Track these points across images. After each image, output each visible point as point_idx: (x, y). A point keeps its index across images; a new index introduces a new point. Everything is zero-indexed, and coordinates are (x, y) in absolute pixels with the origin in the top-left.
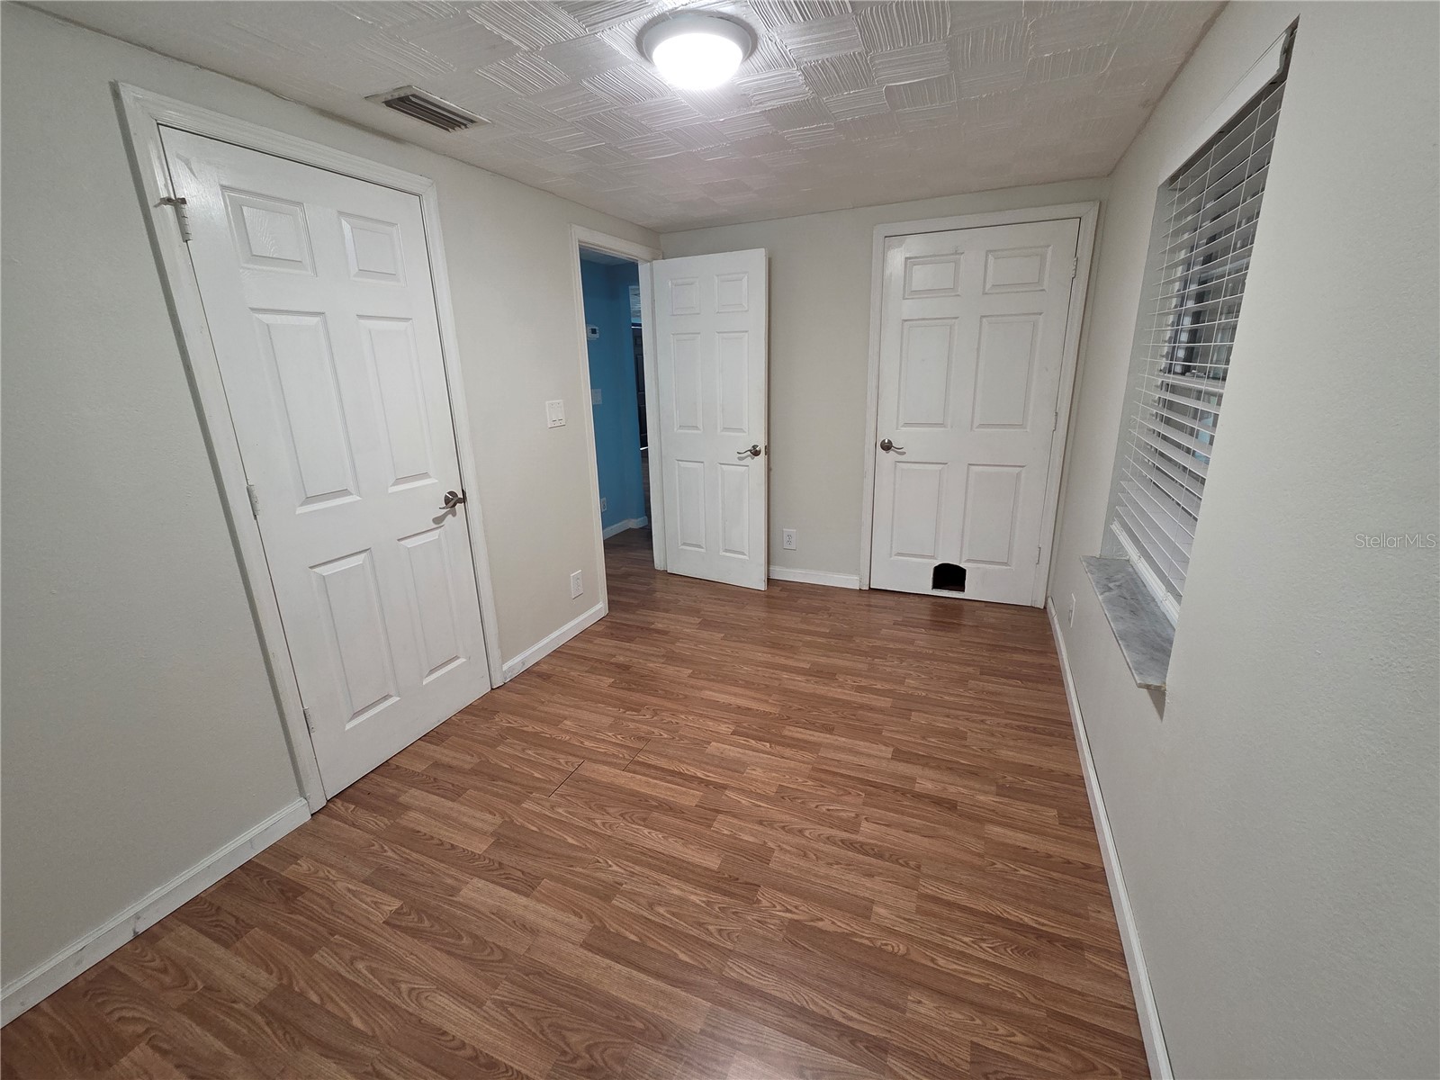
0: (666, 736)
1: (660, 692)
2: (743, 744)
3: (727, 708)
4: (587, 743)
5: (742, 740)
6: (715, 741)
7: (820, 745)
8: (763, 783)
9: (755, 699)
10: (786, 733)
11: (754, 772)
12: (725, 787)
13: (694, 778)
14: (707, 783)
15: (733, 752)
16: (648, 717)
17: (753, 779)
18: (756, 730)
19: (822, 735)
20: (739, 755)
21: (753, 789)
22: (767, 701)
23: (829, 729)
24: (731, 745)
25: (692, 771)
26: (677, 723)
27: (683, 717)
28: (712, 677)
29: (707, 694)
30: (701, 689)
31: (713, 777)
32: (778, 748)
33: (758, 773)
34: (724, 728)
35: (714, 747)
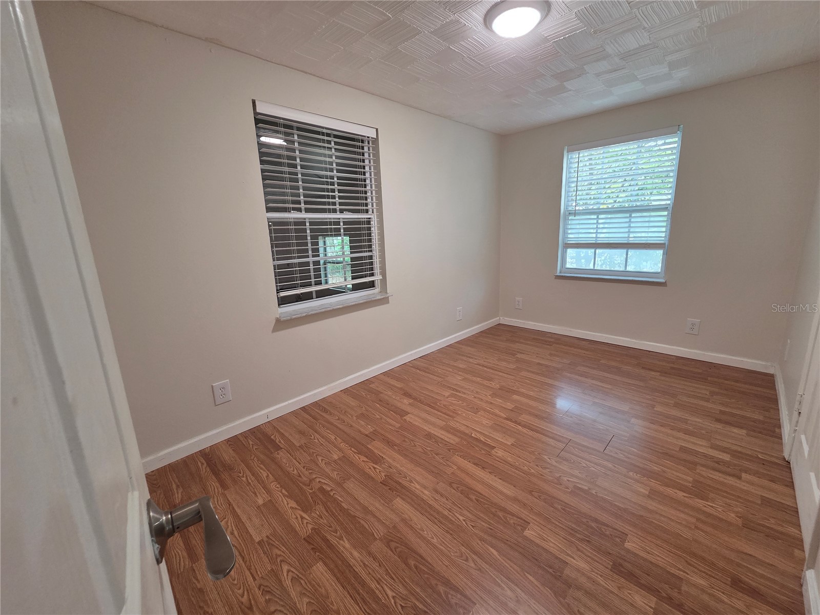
0: (545, 457)
1: (559, 507)
2: (489, 439)
3: (494, 470)
4: (610, 465)
5: (489, 442)
6: (508, 445)
7: (442, 428)
8: (485, 417)
9: (468, 474)
10: (457, 440)
11: (487, 422)
12: (507, 419)
13: (524, 426)
14: (516, 422)
15: (498, 436)
16: (565, 479)
17: (489, 419)
18: (477, 446)
19: (436, 434)
20: (494, 433)
21: (491, 415)
22: (459, 468)
23: (429, 436)
24: (497, 440)
25: (525, 430)
26: (537, 466)
27: (533, 471)
28: (501, 514)
29: (508, 490)
30: (515, 500)
31: (512, 425)
32: (467, 432)
33: (485, 422)
34: (500, 453)
35: (510, 441)
